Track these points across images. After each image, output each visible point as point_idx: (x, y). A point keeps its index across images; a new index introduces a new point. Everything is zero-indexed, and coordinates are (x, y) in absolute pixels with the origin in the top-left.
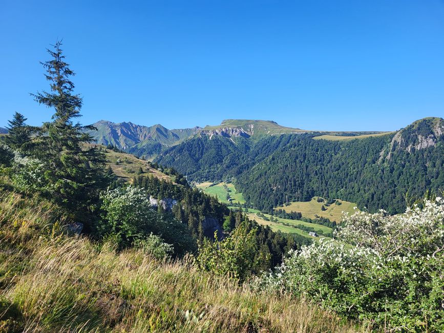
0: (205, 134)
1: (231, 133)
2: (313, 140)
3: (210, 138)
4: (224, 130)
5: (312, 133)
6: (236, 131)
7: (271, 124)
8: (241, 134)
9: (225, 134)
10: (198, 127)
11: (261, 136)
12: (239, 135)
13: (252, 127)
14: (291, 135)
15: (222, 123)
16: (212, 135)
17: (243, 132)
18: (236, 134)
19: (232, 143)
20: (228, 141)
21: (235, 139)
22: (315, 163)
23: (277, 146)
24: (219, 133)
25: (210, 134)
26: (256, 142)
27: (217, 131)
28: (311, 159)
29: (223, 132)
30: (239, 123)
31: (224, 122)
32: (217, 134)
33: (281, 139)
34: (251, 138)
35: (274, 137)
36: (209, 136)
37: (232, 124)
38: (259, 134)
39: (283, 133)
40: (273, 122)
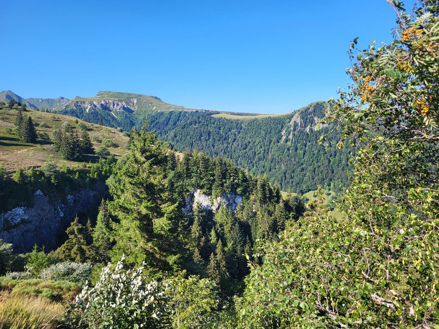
0: (80, 106)
1: (112, 106)
2: (213, 118)
3: (87, 110)
4: (103, 102)
5: (204, 111)
6: (118, 105)
7: (156, 100)
8: (124, 108)
9: (105, 108)
10: (63, 98)
11: (145, 112)
12: (122, 110)
13: (135, 102)
14: (181, 113)
15: (98, 95)
16: (89, 107)
17: (125, 106)
18: (117, 108)
19: (114, 118)
20: (109, 115)
21: (117, 113)
22: (221, 141)
23: (167, 123)
24: (98, 106)
25: (86, 106)
26: (141, 117)
27: (95, 103)
28: (216, 137)
29: (102, 105)
30: (119, 96)
31: (100, 94)
32: (95, 106)
33: (170, 116)
34: (134, 113)
35: (162, 113)
36: (85, 109)
37: (111, 96)
38: (144, 109)
39: (172, 110)
40: (156, 98)
